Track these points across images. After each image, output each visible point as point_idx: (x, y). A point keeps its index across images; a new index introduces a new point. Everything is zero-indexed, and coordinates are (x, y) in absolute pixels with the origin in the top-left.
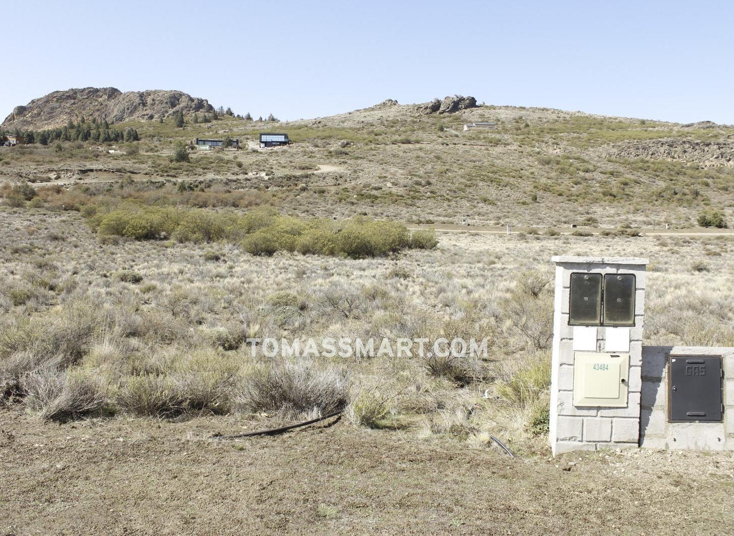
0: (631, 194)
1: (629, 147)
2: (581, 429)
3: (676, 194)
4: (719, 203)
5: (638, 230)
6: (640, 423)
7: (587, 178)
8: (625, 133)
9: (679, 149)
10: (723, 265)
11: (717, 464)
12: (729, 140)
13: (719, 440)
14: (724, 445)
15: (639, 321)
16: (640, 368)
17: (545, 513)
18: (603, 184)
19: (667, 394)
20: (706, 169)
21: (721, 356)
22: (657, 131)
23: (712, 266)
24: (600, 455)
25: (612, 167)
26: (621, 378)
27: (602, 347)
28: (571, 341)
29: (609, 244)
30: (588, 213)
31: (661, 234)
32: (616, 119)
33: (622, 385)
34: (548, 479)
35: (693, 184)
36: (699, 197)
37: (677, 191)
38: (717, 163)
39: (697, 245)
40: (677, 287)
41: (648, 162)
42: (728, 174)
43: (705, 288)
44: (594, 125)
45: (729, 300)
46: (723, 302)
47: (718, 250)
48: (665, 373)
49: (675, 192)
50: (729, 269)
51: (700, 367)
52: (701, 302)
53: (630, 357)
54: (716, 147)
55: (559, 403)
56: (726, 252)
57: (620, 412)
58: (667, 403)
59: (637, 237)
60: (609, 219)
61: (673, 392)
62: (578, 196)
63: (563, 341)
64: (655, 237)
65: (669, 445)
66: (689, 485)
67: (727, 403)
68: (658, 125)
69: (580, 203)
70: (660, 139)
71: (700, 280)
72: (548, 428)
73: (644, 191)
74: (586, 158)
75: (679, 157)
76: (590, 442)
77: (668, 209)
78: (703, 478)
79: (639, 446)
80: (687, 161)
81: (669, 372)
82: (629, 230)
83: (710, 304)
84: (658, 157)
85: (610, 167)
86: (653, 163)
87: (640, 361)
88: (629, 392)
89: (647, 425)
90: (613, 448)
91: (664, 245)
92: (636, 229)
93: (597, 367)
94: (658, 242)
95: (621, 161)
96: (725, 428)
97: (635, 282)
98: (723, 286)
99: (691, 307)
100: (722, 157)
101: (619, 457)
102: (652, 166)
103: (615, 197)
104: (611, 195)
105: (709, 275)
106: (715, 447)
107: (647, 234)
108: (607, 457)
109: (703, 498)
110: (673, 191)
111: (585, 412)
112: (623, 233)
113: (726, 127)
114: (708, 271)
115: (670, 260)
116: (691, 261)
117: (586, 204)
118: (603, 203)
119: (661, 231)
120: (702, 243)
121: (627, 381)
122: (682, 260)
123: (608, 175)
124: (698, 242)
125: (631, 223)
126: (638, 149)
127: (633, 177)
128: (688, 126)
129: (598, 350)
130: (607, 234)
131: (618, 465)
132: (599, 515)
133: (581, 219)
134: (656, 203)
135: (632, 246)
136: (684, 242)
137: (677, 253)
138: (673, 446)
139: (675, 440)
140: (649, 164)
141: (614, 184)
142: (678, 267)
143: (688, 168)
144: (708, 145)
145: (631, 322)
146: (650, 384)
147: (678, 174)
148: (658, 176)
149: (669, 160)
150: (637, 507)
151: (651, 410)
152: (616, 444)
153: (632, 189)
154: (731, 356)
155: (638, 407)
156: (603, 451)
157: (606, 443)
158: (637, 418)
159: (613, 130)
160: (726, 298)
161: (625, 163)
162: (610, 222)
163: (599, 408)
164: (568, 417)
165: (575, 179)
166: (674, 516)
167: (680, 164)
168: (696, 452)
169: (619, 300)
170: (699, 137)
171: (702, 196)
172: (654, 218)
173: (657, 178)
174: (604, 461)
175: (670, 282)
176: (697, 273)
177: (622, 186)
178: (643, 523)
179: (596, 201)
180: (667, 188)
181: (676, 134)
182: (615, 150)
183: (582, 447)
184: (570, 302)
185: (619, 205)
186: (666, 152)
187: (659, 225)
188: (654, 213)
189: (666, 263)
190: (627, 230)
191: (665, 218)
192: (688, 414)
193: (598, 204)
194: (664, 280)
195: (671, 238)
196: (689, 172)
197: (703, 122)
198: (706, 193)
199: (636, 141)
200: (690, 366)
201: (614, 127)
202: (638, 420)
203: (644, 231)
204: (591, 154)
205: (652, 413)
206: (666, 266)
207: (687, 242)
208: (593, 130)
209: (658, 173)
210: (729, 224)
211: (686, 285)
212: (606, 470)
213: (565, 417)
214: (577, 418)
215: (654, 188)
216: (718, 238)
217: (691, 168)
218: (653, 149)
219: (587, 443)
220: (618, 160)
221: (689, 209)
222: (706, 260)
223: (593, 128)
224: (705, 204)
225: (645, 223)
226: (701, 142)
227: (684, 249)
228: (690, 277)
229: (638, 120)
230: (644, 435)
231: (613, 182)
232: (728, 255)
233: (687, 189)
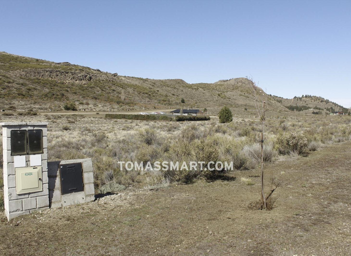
0: (32, 95)
1: (31, 72)
2: (21, 205)
3: (54, 95)
4: (73, 99)
5: (37, 112)
6: (49, 197)
7: (9, 86)
8: (29, 65)
9: (55, 74)
10: (76, 127)
11: (83, 209)
12: (77, 71)
13: (83, 199)
14: (85, 201)
15: (45, 151)
16: (47, 172)
17: (9, 248)
18: (17, 89)
19: (60, 182)
20: (67, 84)
21: (81, 163)
22: (45, 65)
23: (71, 128)
24: (32, 215)
25: (22, 81)
26: (39, 178)
27: (29, 165)
28: (13, 163)
29: (22, 119)
30: (11, 104)
31: (48, 114)
32: (24, 57)
33: (40, 181)
34: (8, 232)
35: (61, 90)
36: (64, 97)
37: (54, 94)
38: (71, 81)
39: (64, 118)
40: (57, 137)
41: (40, 79)
42: (76, 86)
43: (69, 137)
44: (13, 59)
45: (80, 142)
46: (77, 143)
47: (73, 120)
48: (58, 173)
49: (53, 94)
50: (79, 129)
51: (73, 168)
52: (69, 143)
53: (42, 168)
54: (71, 74)
55: (9, 194)
56: (77, 121)
57: (40, 194)
58: (60, 187)
59: (36, 115)
60: (22, 107)
61: (62, 181)
62: (5, 95)
63: (9, 164)
64: (45, 115)
65: (63, 204)
66: (73, 219)
67: (85, 183)
68: (45, 62)
69: (6, 99)
70: (45, 69)
71: (67, 134)
72: (4, 208)
73: (38, 93)
74: (9, 76)
75: (55, 78)
76: (27, 210)
77: (50, 102)
78: (79, 215)
79: (50, 208)
80: (59, 80)
81: (60, 173)
82: (32, 112)
83: (72, 144)
84: (45, 78)
85: (21, 81)
86: (43, 80)
87: (47, 169)
88: (43, 184)
89: (52, 197)
90: (38, 211)
91: (49, 119)
92: (35, 112)
93: (27, 174)
94: (46, 117)
95: (27, 78)
96: (85, 193)
97: (42, 133)
98: (77, 136)
99: (64, 146)
100: (73, 79)
101: (41, 214)
102: (42, 81)
103: (24, 96)
104: (22, 95)
105: (71, 132)
106: (82, 201)
107: (41, 114)
108: (35, 215)
109: (80, 223)
110: (52, 94)
111: (23, 197)
112: (29, 114)
113: (75, 65)
114: (70, 130)
115: (53, 126)
116: (62, 126)
117: (9, 99)
118: (18, 99)
119: (48, 112)
120: (66, 117)
121: (41, 179)
122: (58, 126)
123: (20, 85)
124: (65, 117)
125: (33, 109)
126: (35, 73)
127: (33, 87)
128: (58, 64)
129: (27, 166)
130: (21, 114)
131: (41, 218)
132: (36, 241)
133: (7, 107)
134: (44, 99)
135: (34, 120)
136: (58, 117)
137: (56, 122)
138: (64, 205)
139: (65, 202)
140: (40, 81)
141: (24, 90)
142: (56, 129)
143: (59, 83)
144: (67, 73)
145: (41, 152)
146: (52, 179)
147: (54, 86)
148: (45, 86)
149: (50, 79)
150: (53, 233)
151: (54, 190)
152: (39, 209)
153: (33, 92)
154: (85, 162)
155: (48, 190)
156: (33, 213)
157: (34, 209)
158: (47, 195)
159: (23, 63)
160: (79, 141)
161: (29, 80)
162: (22, 109)
163: (29, 194)
164: (14, 200)
165: (3, 87)
166: (69, 233)
167: (55, 81)
168: (75, 206)
169: (35, 142)
170: (63, 69)
171: (66, 96)
172: (44, 106)
173: (45, 87)
174: (34, 218)
175: (54, 135)
176: (65, 131)
177: (28, 91)
178: (56, 239)
179: (14, 98)
180: (50, 92)
181: (53, 67)
182: (24, 73)
183: (23, 213)
184: (11, 144)
185: (27, 100)
186: (49, 75)
187: (46, 109)
188: (44, 104)
189: (51, 127)
190: (31, 112)
191: (49, 106)
192: (69, 190)
193: (16, 100)
194: (51, 135)
195: (52, 115)
196: (59, 85)
197: (65, 63)
198: (67, 95)
199: (34, 69)
200: (69, 168)
201: (23, 61)
202: (48, 196)
203: (39, 113)
204: (11, 74)
205: (54, 192)
206: (51, 128)
207: (59, 117)
208: (12, 62)
209: (45, 85)
210: (77, 109)
211: (61, 136)
212: (36, 221)
213: (13, 201)
214: (19, 200)
215: (43, 92)
216: (73, 115)
217: (60, 83)
218: (42, 73)
219: (25, 211)
220: (25, 78)
221: (60, 102)
222: (69, 125)
223: (12, 61)
224: (67, 100)
225: (39, 108)
226: (64, 72)
227: (59, 121)
228: (62, 133)
229: (36, 59)
230: (52, 202)
231: (23, 89)
232: (78, 123)
233: (59, 93)
